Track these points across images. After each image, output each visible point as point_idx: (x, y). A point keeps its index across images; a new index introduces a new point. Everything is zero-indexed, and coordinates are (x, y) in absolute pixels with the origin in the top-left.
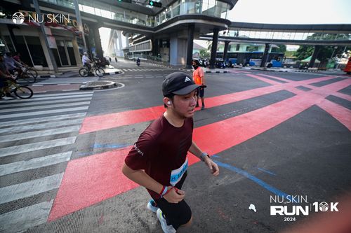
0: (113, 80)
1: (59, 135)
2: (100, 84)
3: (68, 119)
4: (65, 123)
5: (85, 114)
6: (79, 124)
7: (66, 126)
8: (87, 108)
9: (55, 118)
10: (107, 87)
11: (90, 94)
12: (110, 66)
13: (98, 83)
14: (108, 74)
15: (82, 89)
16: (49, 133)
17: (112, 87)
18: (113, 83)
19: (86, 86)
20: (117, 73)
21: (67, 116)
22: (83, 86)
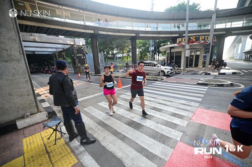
0: (229, 80)
1: (177, 114)
2: (216, 81)
3: (185, 104)
4: (182, 107)
5: (197, 105)
6: (192, 112)
7: (183, 109)
8: (200, 100)
9: (177, 101)
10: (222, 85)
11: (205, 88)
12: (227, 67)
13: (213, 81)
14: (224, 74)
15: (199, 84)
16: (172, 110)
17: (228, 86)
18: (230, 82)
19: (203, 82)
20: (234, 73)
21: (184, 102)
22: (200, 82)
